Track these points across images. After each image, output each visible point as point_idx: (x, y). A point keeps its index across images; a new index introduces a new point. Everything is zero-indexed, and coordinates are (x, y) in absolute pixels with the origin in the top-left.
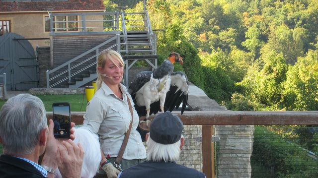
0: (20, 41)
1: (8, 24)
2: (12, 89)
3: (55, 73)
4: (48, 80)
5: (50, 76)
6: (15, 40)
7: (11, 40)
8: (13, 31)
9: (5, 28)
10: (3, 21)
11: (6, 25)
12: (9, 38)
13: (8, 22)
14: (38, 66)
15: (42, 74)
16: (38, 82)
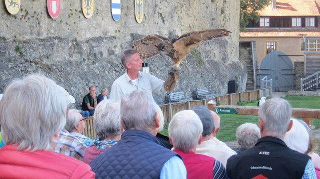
0: (283, 57)
1: (274, 45)
2: (276, 91)
3: (307, 81)
4: (302, 85)
5: (304, 82)
6: (279, 56)
7: (276, 55)
8: (278, 50)
9: (272, 47)
10: (271, 42)
11: (273, 45)
12: (275, 55)
13: (274, 43)
14: (295, 75)
15: (297, 81)
16: (294, 86)
